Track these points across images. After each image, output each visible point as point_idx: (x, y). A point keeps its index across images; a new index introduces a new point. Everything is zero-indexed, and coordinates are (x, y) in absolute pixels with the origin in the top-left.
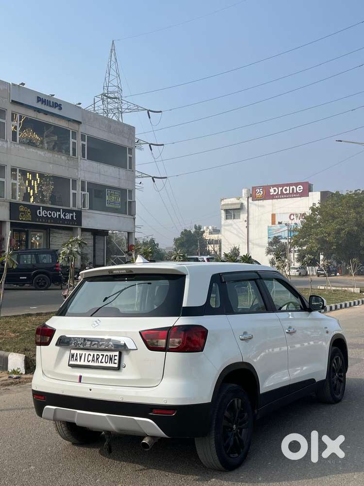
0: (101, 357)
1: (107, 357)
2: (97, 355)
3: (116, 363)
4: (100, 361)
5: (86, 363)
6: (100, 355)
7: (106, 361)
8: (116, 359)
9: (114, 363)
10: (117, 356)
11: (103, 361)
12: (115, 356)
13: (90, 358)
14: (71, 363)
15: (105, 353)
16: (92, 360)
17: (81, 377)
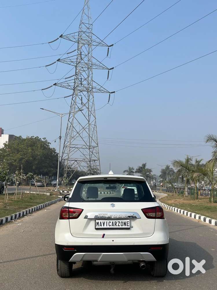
0: (118, 223)
1: (122, 223)
2: (115, 222)
3: (129, 226)
4: (117, 225)
5: (108, 227)
6: (117, 222)
7: (122, 225)
8: (128, 224)
9: (127, 226)
10: (129, 222)
11: (120, 224)
12: (127, 222)
13: (111, 224)
14: (96, 227)
15: (120, 221)
16: (112, 225)
17: (104, 235)
